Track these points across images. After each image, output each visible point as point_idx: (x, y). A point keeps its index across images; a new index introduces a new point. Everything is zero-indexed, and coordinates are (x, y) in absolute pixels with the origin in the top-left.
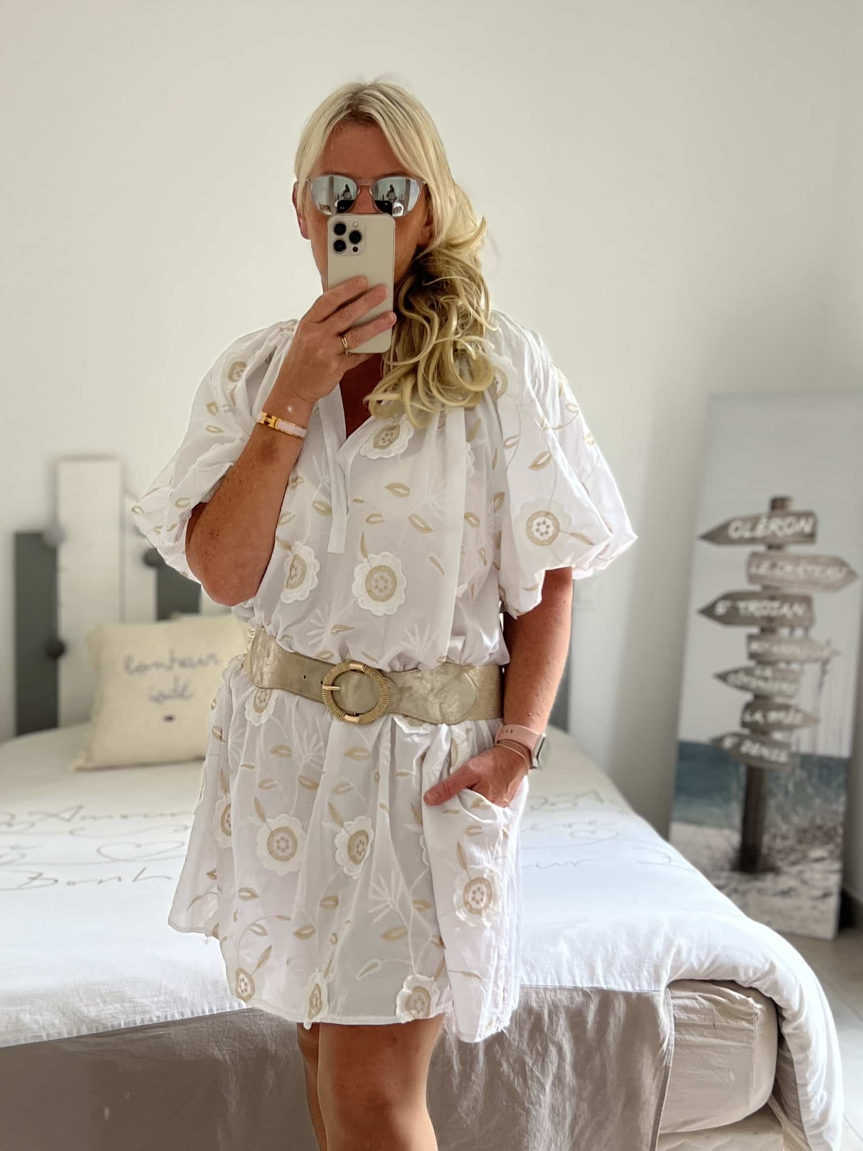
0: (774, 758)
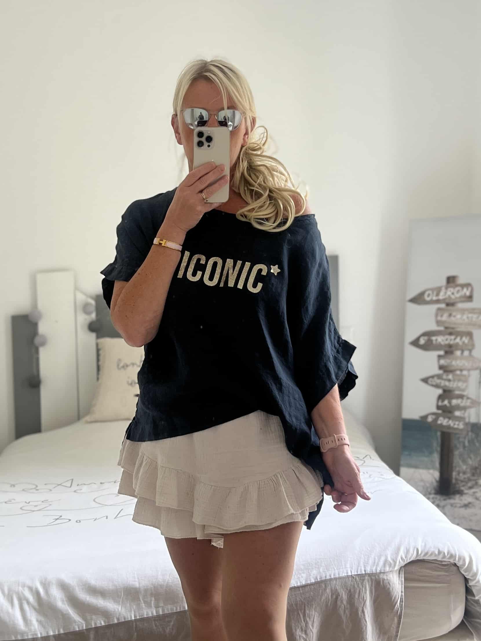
0: (456, 426)
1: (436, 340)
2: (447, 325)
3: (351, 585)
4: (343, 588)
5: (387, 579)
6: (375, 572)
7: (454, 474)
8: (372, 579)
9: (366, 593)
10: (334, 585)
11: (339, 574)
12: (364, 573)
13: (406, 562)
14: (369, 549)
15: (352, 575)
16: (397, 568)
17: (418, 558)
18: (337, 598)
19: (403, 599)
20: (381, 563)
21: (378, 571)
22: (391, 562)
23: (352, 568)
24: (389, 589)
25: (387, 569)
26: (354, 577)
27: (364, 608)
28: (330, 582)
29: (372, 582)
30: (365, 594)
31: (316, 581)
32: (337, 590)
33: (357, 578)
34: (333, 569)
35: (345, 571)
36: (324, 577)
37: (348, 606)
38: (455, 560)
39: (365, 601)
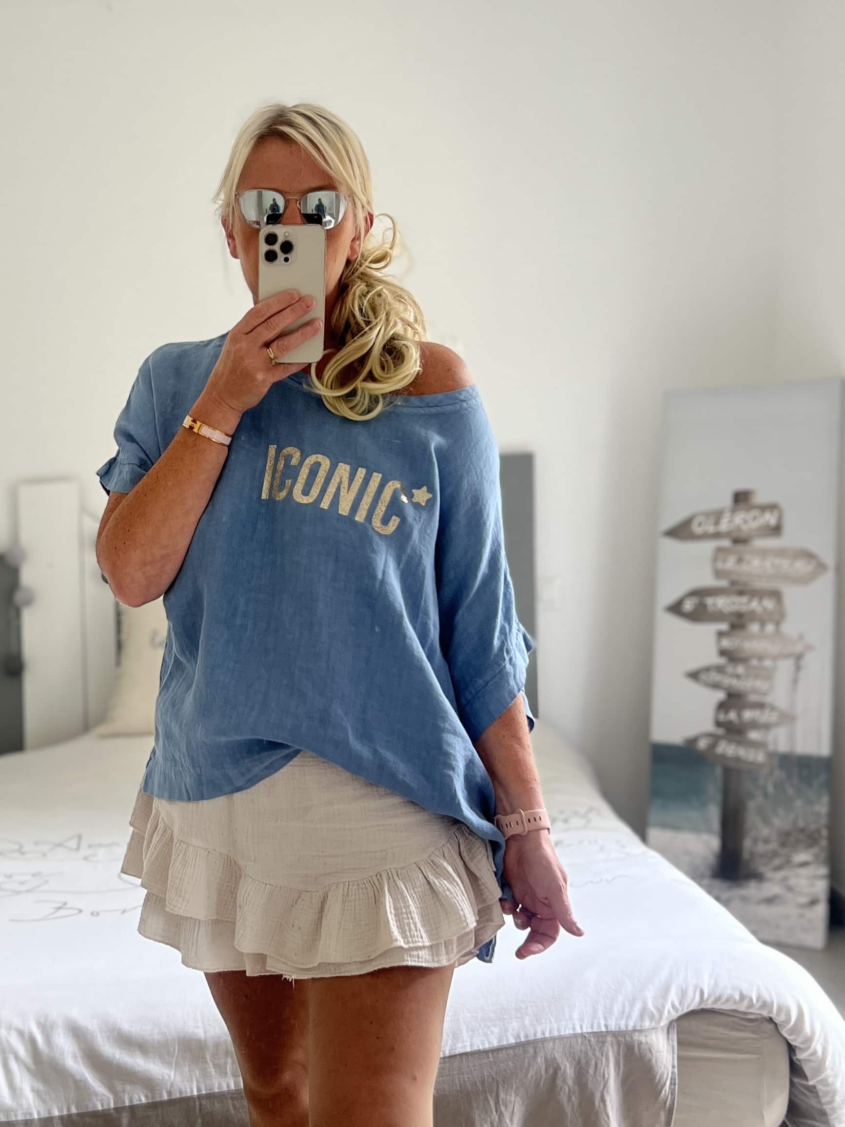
0: (751, 758)
1: (714, 604)
2: (734, 577)
3: (581, 1051)
4: (567, 1055)
5: (647, 1043)
6: (625, 1030)
8: (619, 1040)
9: (608, 1066)
10: (550, 1051)
11: (559, 1030)
12: (604, 1029)
13: (680, 1013)
14: (613, 987)
15: (582, 1034)
16: (664, 1022)
17: (702, 1006)
18: (555, 1073)
19: (675, 1079)
20: (636, 1013)
21: (630, 1028)
22: (655, 1012)
23: (582, 1020)
24: (650, 1060)
25: (647, 1024)
26: (585, 1036)
27: (605, 1094)
28: (543, 1044)
29: (619, 1046)
30: (606, 1068)
31: (518, 1041)
32: (555, 1059)
33: (592, 1039)
34: (548, 1021)
35: (570, 1026)
36: (533, 1035)
37: (576, 1088)
38: (771, 1011)
39: (606, 1080)
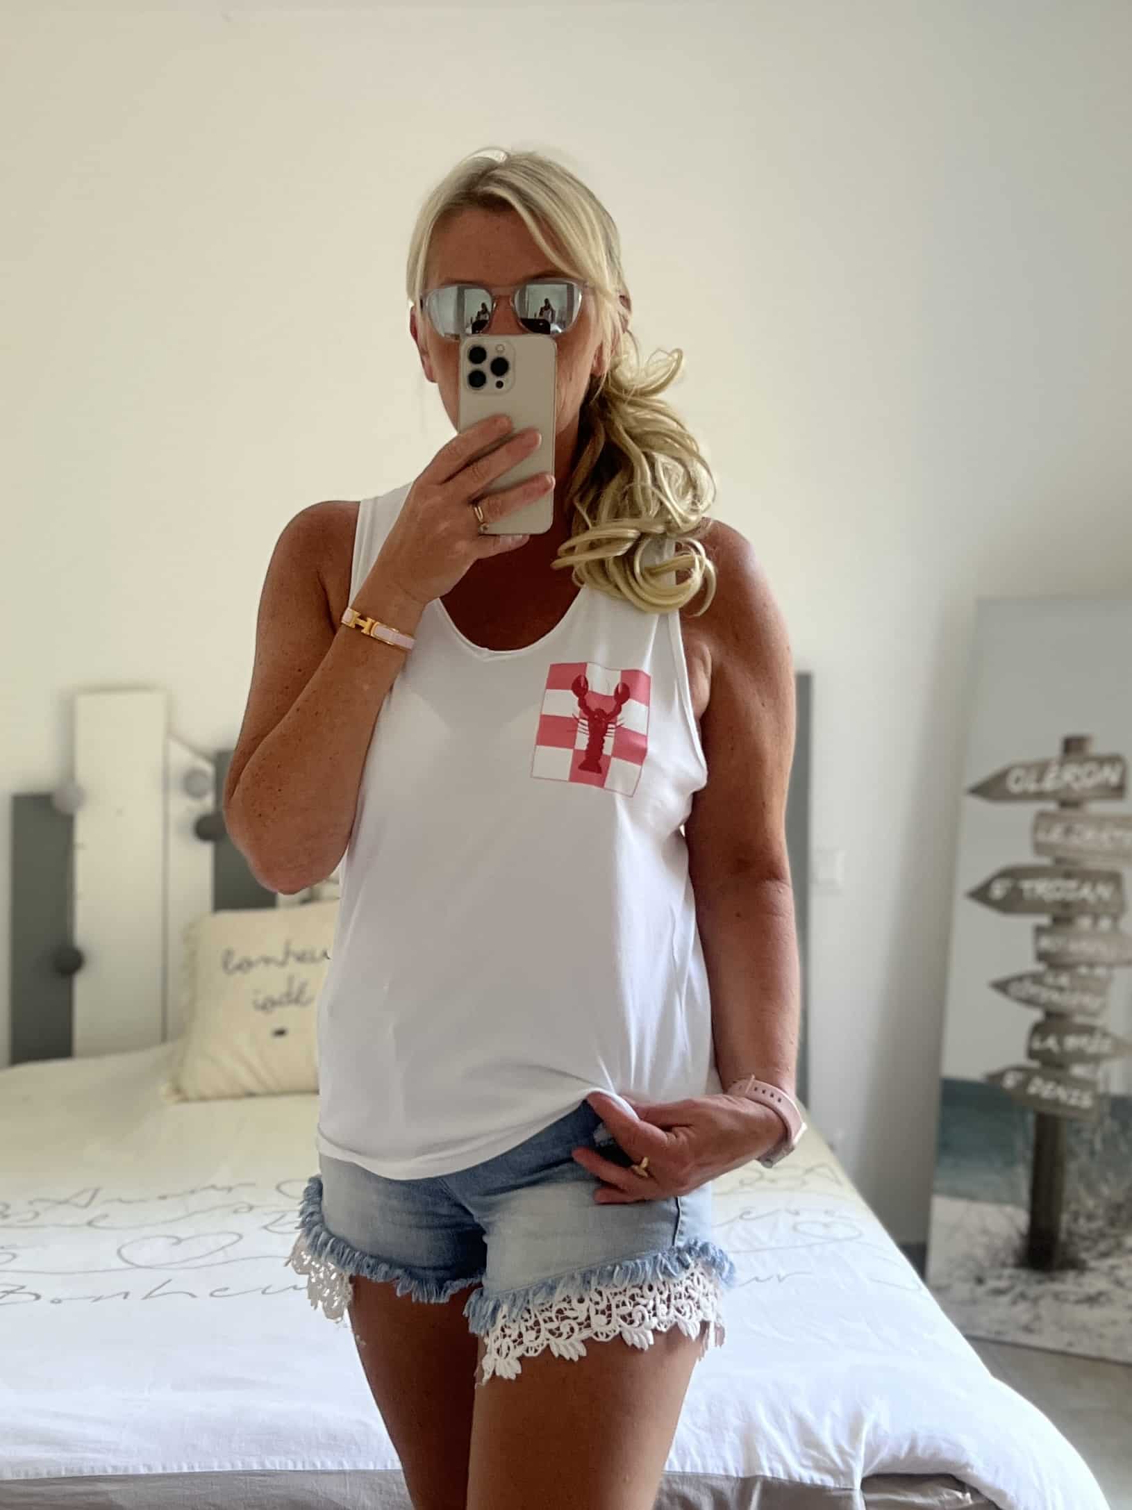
0: (1073, 1102)
1: (1033, 890)
2: (1060, 853)
7: (1065, 1218)
